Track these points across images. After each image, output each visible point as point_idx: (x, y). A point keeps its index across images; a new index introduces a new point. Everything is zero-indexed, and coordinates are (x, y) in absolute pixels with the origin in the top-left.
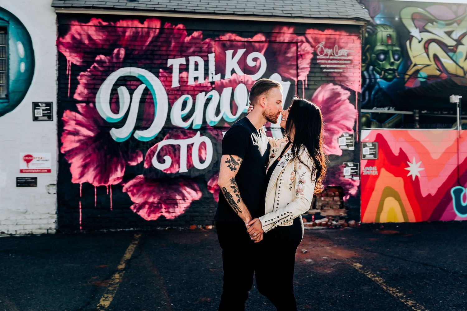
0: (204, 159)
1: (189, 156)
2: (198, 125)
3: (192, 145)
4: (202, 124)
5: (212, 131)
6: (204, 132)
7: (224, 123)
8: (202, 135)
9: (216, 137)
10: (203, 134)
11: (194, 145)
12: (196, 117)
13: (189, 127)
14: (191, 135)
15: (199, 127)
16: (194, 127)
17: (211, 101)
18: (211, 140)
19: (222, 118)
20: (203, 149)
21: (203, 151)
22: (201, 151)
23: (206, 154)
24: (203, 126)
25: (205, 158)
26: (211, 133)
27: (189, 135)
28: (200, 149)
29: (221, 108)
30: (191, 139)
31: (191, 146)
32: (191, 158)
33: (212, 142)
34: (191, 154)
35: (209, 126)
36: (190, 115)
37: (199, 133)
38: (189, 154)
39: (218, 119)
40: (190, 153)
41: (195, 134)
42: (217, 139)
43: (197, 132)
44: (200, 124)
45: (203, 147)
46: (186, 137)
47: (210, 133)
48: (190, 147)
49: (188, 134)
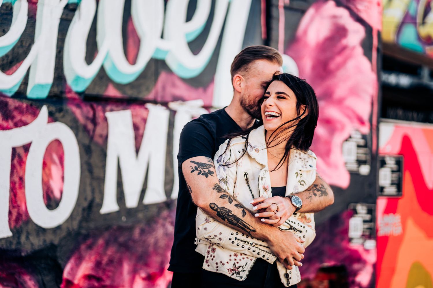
0: (57, 194)
1: (17, 186)
2: (42, 86)
3: (27, 148)
4: (53, 85)
5: (78, 106)
6: (60, 110)
7: (107, 86)
8: (52, 118)
9: (90, 126)
10: (58, 115)
11: (31, 149)
12: (37, 57)
13: (16, 89)
14: (24, 118)
15: (44, 94)
16: (31, 93)
17: (77, 13)
18: (77, 135)
19: (102, 69)
20: (54, 162)
21: (55, 170)
22: (50, 170)
23: (63, 178)
24: (56, 90)
25: (61, 193)
26: (78, 112)
27: (18, 117)
28: (48, 162)
29: (99, 38)
30: (23, 129)
31: (21, 152)
32: (24, 194)
33: (79, 142)
34: (22, 179)
35: (70, 91)
36: (21, 51)
37: (44, 111)
38: (16, 179)
39: (91, 71)
40: (21, 174)
41: (35, 115)
42: (91, 132)
43: (39, 108)
44: (47, 85)
45: (55, 158)
46: (11, 124)
47: (73, 113)
48: (20, 157)
49: (15, 113)
